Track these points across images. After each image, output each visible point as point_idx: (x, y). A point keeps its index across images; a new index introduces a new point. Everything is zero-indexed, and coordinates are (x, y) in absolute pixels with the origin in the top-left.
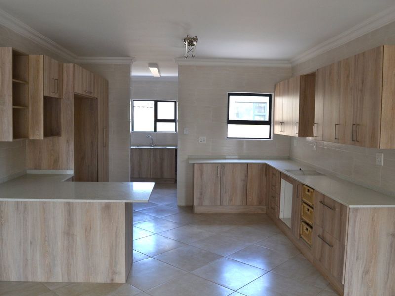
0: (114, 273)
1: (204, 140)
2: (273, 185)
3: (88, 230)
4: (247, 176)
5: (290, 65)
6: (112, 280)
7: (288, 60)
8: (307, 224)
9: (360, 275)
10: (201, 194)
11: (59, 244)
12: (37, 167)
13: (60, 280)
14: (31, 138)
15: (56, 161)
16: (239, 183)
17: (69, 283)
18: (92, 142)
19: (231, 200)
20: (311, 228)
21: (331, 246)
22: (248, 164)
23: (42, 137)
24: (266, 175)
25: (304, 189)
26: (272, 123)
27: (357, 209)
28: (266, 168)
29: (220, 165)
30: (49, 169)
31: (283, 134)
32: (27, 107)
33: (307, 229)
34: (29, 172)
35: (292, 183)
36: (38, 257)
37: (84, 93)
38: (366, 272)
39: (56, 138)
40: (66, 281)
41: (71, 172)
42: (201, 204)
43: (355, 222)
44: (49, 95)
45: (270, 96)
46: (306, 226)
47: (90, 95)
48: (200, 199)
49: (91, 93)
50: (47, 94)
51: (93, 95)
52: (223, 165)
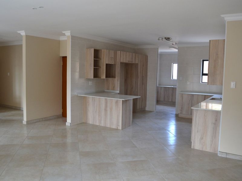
0: (118, 125)
1: (189, 83)
3: (111, 109)
6: (117, 128)
9: (199, 139)
10: (182, 108)
11: (103, 113)
12: (108, 89)
13: (103, 125)
14: (102, 78)
15: (114, 87)
17: (105, 127)
18: (136, 82)
23: (105, 78)
29: (191, 95)
30: (112, 90)
32: (101, 67)
34: (105, 91)
36: (97, 117)
37: (127, 62)
38: (202, 138)
39: (114, 79)
41: (118, 92)
42: (182, 113)
44: (108, 63)
47: (132, 62)
48: (181, 110)
49: (132, 61)
50: (107, 63)
51: (134, 62)
52: (193, 95)
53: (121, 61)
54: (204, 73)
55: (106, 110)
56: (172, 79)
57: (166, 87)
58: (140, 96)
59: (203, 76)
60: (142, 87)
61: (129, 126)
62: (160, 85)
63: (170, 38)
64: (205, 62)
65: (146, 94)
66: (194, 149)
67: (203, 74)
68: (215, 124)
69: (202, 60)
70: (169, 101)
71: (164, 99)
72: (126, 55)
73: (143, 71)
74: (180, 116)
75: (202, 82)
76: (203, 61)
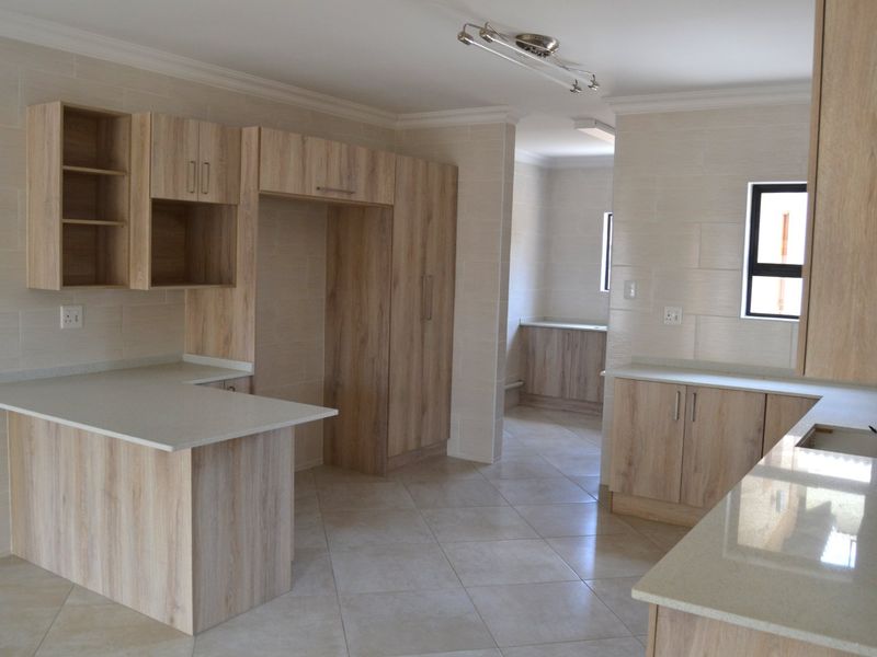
0: (175, 605)
1: (676, 317)
3: (137, 494)
4: (762, 430)
6: (172, 620)
10: (630, 464)
12: (200, 351)
14: (132, 287)
15: (227, 341)
22: (766, 394)
29: (683, 388)
30: (217, 355)
32: (125, 221)
34: (189, 358)
36: (72, 531)
37: (315, 193)
39: (227, 291)
41: (249, 367)
42: (627, 491)
44: (171, 197)
47: (345, 197)
48: (626, 475)
49: (351, 193)
50: (161, 195)
51: (361, 197)
52: (693, 391)
53: (266, 186)
54: (762, 259)
55: (110, 496)
56: (602, 289)
57: (572, 330)
58: (334, 407)
59: (754, 278)
60: (423, 337)
61: (268, 596)
62: (545, 319)
63: (549, 40)
64: (765, 197)
65: (450, 370)
67: (757, 269)
69: (750, 185)
70: (584, 401)
71: (563, 389)
72: (303, 156)
73: (424, 245)
74: (621, 503)
75: (748, 313)
76: (758, 191)
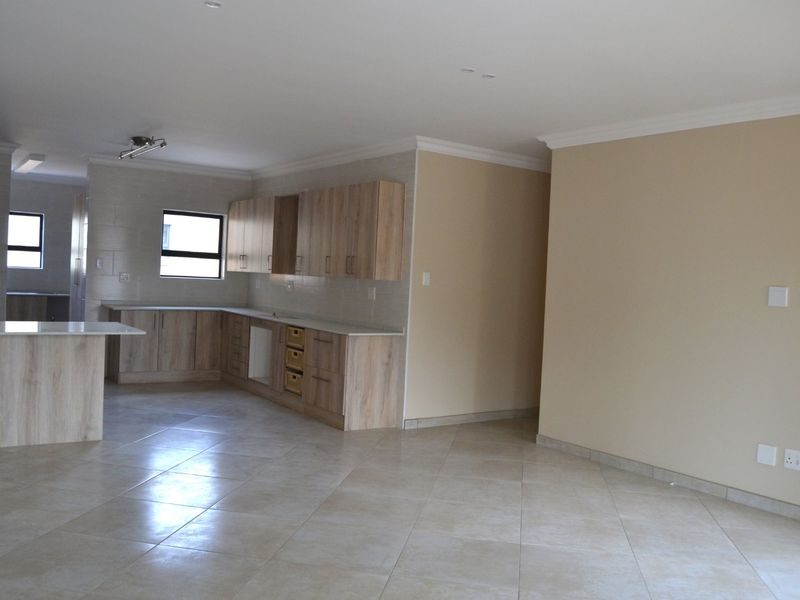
0: (88, 428)
2: (236, 338)
3: (57, 375)
4: (196, 328)
5: (250, 178)
6: (86, 437)
7: (249, 172)
8: (293, 370)
9: (359, 406)
10: (131, 355)
11: (17, 395)
13: (15, 443)
16: (185, 339)
19: (173, 363)
20: (301, 373)
21: (328, 381)
22: (196, 311)
24: (221, 327)
25: (290, 331)
26: (224, 257)
27: (355, 338)
28: (222, 316)
29: (158, 313)
31: (245, 270)
33: (294, 377)
35: (271, 328)
38: (364, 402)
40: (24, 443)
42: (129, 370)
43: (353, 351)
45: (221, 218)
46: (291, 374)
52: (162, 313)
55: (30, 381)
66: (350, 432)
68: (387, 364)
69: (162, 210)
74: (126, 378)
